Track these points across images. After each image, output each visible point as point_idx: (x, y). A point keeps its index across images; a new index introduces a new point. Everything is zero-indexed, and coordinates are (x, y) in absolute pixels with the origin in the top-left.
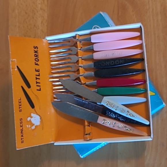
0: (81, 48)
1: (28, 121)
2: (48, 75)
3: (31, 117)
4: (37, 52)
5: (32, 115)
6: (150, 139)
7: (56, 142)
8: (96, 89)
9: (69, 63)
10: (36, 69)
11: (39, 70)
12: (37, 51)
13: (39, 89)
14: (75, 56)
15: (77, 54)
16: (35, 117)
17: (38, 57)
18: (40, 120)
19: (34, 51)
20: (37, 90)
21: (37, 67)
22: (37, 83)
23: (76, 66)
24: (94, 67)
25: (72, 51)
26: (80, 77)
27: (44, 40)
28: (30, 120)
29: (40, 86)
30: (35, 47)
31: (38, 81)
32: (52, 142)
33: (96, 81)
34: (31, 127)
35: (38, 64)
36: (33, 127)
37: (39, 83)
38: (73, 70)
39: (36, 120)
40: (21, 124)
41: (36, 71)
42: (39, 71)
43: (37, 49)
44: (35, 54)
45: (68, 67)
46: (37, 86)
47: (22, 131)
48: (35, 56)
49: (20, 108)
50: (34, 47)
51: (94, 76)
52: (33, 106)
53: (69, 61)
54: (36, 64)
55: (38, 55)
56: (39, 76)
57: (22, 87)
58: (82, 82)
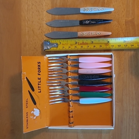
0: (70, 64)
1: (31, 114)
2: (46, 81)
3: (34, 111)
4: (40, 66)
5: (35, 109)
6: (113, 129)
7: (50, 127)
8: (79, 92)
9: (62, 73)
10: (38, 78)
11: (40, 78)
12: (40, 65)
13: (40, 91)
14: (65, 69)
15: (67, 68)
16: (36, 111)
17: (40, 69)
18: (39, 112)
19: (38, 65)
20: (39, 92)
22: (39, 87)
23: (65, 76)
24: (79, 79)
25: (63, 65)
26: (69, 84)
27: (44, 57)
28: (33, 113)
29: (40, 89)
31: (39, 86)
32: (47, 127)
33: (79, 87)
34: (33, 118)
35: (40, 74)
36: (35, 118)
37: (40, 87)
39: (37, 112)
40: (27, 116)
41: (38, 79)
42: (40, 79)
43: (40, 64)
44: (38, 68)
45: (61, 76)
46: (39, 89)
47: (28, 121)
48: (38, 69)
49: (26, 105)
50: (38, 62)
51: (78, 84)
52: (35, 103)
54: (38, 75)
55: (40, 68)
56: (40, 82)
57: (29, 91)
58: (70, 88)
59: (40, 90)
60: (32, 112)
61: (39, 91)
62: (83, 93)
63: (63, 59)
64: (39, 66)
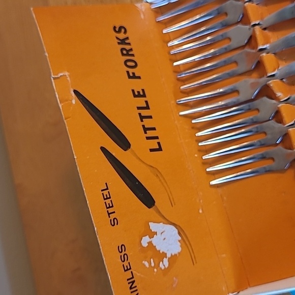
1: (143, 249)
3: (152, 234)
4: (127, 41)
5: (153, 226)
9: (227, 51)
10: (133, 91)
11: (143, 90)
12: (127, 38)
13: (156, 147)
14: (239, 26)
15: (244, 19)
16: (162, 233)
17: (133, 55)
19: (117, 38)
20: (151, 150)
21: (137, 85)
22: (146, 130)
23: (248, 54)
25: (226, 14)
28: (150, 243)
29: (157, 138)
30: (117, 29)
31: (148, 123)
34: (157, 266)
35: (136, 75)
36: (165, 264)
37: (154, 129)
38: (242, 68)
40: (126, 264)
41: (135, 96)
42: (144, 96)
43: (125, 32)
44: (123, 49)
45: (226, 63)
46: (148, 138)
47: (133, 282)
48: (123, 55)
49: (109, 214)
50: (115, 28)
52: (148, 200)
53: (225, 46)
54: (130, 77)
55: (131, 50)
56: (147, 108)
57: (103, 149)
58: (280, 96)
59: (157, 141)
60: (145, 241)
61: (154, 144)
64: (123, 42)
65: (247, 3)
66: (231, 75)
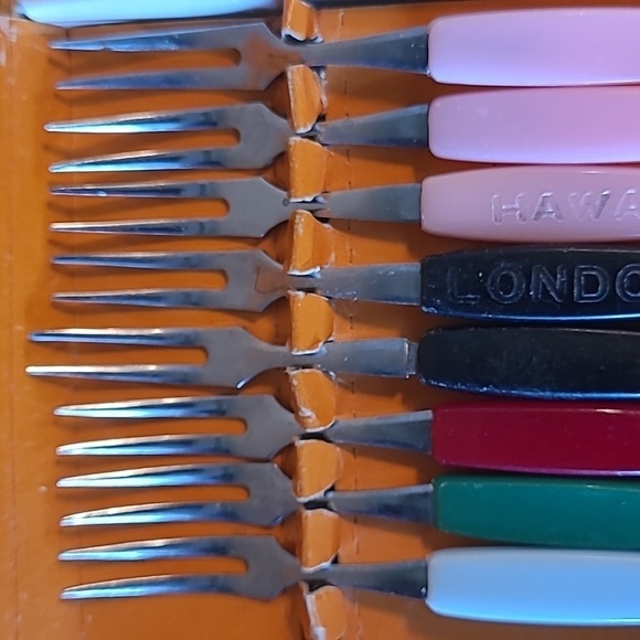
0: (321, 118)
9: (205, 233)
14: (260, 181)
25: (236, 134)
26: (292, 373)
45: (189, 265)
51: (411, 371)
53: (203, 218)
58: (309, 417)
62: (478, 485)
63: (235, 55)
65: (298, 139)
66: (192, 302)
